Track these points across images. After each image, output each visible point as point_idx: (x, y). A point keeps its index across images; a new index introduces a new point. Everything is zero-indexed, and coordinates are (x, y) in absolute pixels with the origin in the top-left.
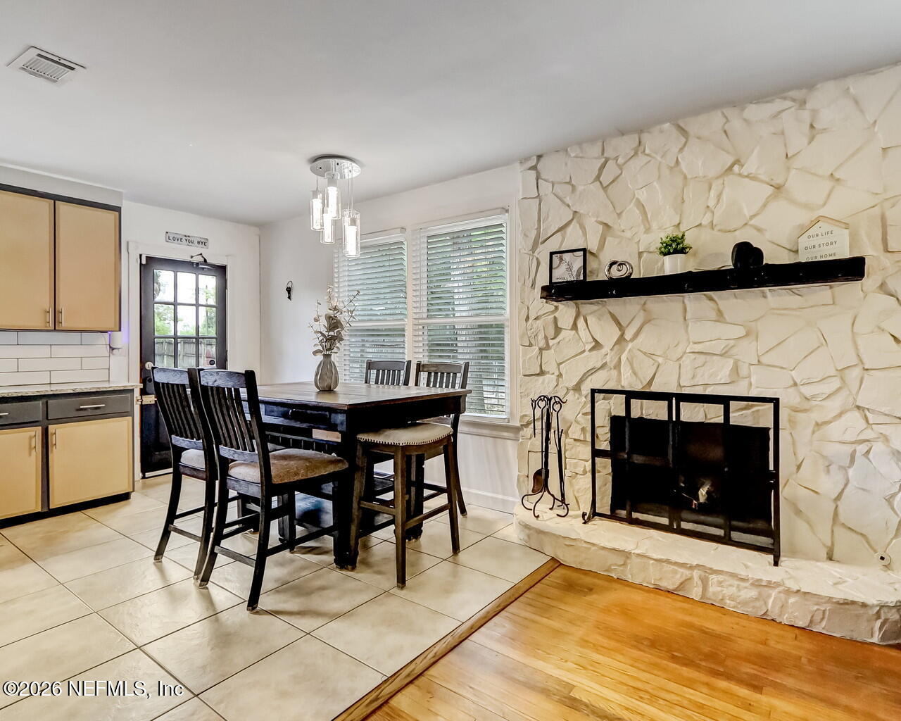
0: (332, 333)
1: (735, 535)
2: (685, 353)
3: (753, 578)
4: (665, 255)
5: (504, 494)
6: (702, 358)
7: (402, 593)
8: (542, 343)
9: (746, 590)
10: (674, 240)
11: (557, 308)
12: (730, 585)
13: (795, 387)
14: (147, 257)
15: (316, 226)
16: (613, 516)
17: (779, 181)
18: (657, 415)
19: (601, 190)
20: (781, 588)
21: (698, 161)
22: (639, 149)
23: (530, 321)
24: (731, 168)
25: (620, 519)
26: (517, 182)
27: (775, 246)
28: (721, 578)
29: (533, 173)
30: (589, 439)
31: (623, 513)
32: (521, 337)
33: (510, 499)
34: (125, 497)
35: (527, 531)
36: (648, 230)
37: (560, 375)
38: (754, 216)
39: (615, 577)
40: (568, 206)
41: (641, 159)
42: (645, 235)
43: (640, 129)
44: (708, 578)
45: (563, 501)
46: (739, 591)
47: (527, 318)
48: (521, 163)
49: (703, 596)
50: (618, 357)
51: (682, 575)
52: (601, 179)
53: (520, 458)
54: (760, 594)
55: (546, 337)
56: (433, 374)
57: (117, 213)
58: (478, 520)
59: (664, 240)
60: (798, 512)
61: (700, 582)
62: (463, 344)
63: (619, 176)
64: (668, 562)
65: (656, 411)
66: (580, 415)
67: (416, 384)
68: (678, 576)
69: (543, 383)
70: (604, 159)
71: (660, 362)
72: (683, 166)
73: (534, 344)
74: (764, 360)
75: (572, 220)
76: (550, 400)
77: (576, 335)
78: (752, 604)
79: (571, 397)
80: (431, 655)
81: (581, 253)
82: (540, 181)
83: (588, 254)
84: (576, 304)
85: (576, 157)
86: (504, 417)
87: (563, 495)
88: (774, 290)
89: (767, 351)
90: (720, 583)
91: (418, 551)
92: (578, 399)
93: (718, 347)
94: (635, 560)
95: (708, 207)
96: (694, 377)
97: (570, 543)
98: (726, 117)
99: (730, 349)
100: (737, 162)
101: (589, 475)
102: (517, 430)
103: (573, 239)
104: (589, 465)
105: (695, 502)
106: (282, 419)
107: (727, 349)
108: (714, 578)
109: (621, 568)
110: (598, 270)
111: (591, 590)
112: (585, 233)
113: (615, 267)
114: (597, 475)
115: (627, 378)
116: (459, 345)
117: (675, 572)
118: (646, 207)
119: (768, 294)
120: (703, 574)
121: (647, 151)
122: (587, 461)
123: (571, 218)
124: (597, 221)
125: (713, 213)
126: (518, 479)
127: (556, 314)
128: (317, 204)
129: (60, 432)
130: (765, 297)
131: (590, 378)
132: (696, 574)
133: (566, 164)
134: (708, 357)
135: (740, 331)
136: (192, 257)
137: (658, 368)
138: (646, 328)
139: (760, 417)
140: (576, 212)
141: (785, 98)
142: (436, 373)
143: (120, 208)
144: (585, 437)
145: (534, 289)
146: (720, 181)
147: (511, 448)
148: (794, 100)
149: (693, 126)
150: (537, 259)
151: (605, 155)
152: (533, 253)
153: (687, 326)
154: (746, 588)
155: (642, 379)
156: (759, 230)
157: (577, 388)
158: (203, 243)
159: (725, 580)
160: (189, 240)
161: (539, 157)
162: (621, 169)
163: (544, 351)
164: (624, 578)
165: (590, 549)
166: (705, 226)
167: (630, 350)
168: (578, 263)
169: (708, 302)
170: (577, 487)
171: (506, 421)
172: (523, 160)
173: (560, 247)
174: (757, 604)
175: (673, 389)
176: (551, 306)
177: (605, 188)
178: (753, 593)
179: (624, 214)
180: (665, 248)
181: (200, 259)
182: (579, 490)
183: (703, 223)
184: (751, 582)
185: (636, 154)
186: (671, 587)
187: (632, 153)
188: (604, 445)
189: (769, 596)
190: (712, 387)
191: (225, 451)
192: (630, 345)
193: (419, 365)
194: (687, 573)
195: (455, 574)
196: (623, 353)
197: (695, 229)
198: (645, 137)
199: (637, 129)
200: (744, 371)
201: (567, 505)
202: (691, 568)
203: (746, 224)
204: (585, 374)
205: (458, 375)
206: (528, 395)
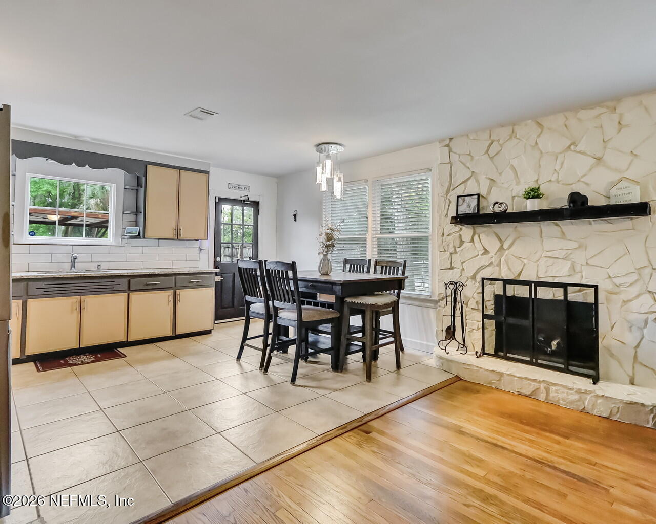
0: (328, 243)
1: (571, 368)
2: (541, 257)
3: (576, 388)
4: (527, 199)
5: (428, 341)
6: (552, 260)
7: (370, 384)
8: (452, 250)
9: (572, 395)
10: (532, 190)
11: (461, 229)
12: (563, 392)
13: (609, 279)
14: (219, 198)
15: (319, 182)
16: (496, 355)
17: (599, 155)
18: (523, 295)
19: (489, 159)
20: (593, 394)
21: (549, 143)
22: (513, 135)
23: (445, 236)
24: (569, 147)
25: (500, 357)
26: (437, 154)
27: (597, 194)
28: (557, 388)
29: (447, 149)
30: (481, 308)
31: (502, 354)
32: (439, 246)
33: (431, 344)
34: (208, 332)
35: (441, 361)
36: (518, 183)
37: (463, 269)
38: (584, 176)
39: (494, 387)
40: (469, 168)
41: (515, 141)
42: (516, 186)
43: (514, 124)
44: (549, 388)
45: (464, 345)
46: (568, 395)
47: (443, 235)
48: (439, 142)
49: (547, 398)
50: (499, 260)
51: (534, 386)
52: (489, 153)
53: (437, 319)
54: (580, 397)
55: (454, 247)
56: (384, 267)
57: (207, 175)
58: (411, 355)
59: (527, 190)
60: (612, 355)
61: (544, 390)
62: (400, 250)
63: (500, 151)
64: (526, 378)
65: (522, 292)
66: (476, 293)
67: (374, 273)
68: (532, 387)
69: (452, 274)
70: (490, 141)
71: (526, 262)
72: (540, 146)
73: (446, 250)
74: (590, 262)
75: (471, 176)
76: (456, 284)
77: (473, 245)
78: (576, 403)
79: (470, 283)
80: (387, 409)
81: (477, 196)
82: (451, 153)
83: (480, 197)
84: (473, 226)
85: (474, 139)
86: (428, 294)
87: (464, 341)
88: (596, 220)
89: (592, 257)
90: (556, 391)
91: (376, 367)
92: (474, 284)
93: (562, 254)
94: (506, 377)
95: (555, 170)
96: (546, 272)
97: (467, 367)
98: (566, 118)
99: (569, 255)
100: (573, 144)
101: (481, 330)
102: (436, 302)
103: (472, 188)
104: (480, 324)
105: (549, 349)
106: (305, 289)
107: (567, 255)
108: (553, 388)
109: (498, 382)
110: (487, 207)
111: (478, 392)
112: (479, 185)
113: (497, 205)
114: (485, 331)
115: (505, 271)
116: (397, 250)
117: (530, 385)
118: (517, 170)
119: (593, 223)
120: (547, 386)
121: (518, 137)
122: (480, 322)
123: (470, 175)
124: (486, 178)
125: (558, 174)
126: (436, 332)
127: (461, 233)
128: (319, 169)
129: (182, 293)
130: (590, 224)
131: (481, 272)
132: (542, 386)
133: (468, 144)
134: (556, 260)
135: (575, 245)
136: (241, 197)
137: (524, 266)
138: (517, 241)
139: (588, 297)
140: (473, 172)
141: (602, 107)
142: (386, 267)
143: (209, 172)
144: (478, 307)
145: (447, 217)
146: (563, 155)
147: (432, 313)
148: (608, 108)
149: (546, 122)
150: (449, 199)
151: (492, 138)
152: (447, 196)
153: (543, 241)
154: (572, 394)
155: (514, 273)
156: (587, 184)
157: (474, 277)
158: (247, 188)
159: (559, 390)
160: (239, 187)
161: (451, 139)
162: (502, 147)
163: (453, 255)
164: (499, 388)
165: (478, 370)
166: (554, 181)
167: (506, 255)
168: (475, 202)
169: (556, 227)
170: (473, 338)
171: (429, 297)
172: (441, 141)
173: (463, 192)
174: (578, 403)
175: (533, 278)
176: (457, 228)
177: (491, 158)
178: (576, 397)
179: (503, 173)
180: (527, 195)
181: (246, 198)
182: (474, 339)
183: (552, 180)
184: (575, 390)
185: (511, 138)
186: (527, 393)
187: (508, 138)
188: (490, 311)
189: (586, 399)
190: (558, 278)
191: (278, 304)
192: (507, 252)
193: (376, 262)
194: (537, 385)
195: (398, 379)
196: (502, 256)
197: (547, 183)
198: (516, 128)
199: (512, 123)
200: (578, 269)
201: (466, 348)
202: (540, 382)
203: (578, 181)
204: (478, 269)
205: (400, 268)
206: (443, 281)
